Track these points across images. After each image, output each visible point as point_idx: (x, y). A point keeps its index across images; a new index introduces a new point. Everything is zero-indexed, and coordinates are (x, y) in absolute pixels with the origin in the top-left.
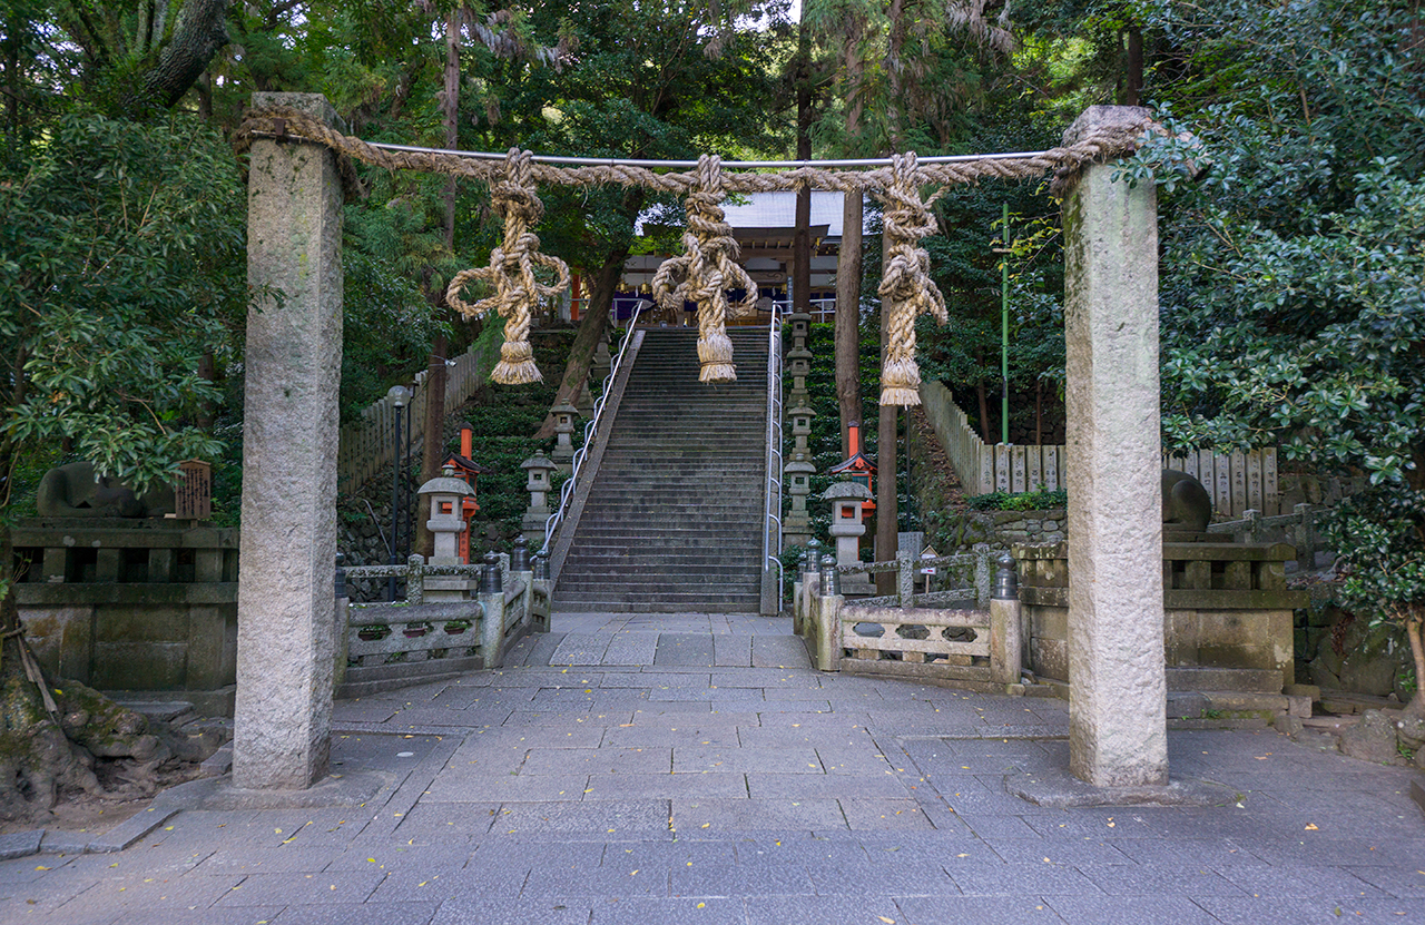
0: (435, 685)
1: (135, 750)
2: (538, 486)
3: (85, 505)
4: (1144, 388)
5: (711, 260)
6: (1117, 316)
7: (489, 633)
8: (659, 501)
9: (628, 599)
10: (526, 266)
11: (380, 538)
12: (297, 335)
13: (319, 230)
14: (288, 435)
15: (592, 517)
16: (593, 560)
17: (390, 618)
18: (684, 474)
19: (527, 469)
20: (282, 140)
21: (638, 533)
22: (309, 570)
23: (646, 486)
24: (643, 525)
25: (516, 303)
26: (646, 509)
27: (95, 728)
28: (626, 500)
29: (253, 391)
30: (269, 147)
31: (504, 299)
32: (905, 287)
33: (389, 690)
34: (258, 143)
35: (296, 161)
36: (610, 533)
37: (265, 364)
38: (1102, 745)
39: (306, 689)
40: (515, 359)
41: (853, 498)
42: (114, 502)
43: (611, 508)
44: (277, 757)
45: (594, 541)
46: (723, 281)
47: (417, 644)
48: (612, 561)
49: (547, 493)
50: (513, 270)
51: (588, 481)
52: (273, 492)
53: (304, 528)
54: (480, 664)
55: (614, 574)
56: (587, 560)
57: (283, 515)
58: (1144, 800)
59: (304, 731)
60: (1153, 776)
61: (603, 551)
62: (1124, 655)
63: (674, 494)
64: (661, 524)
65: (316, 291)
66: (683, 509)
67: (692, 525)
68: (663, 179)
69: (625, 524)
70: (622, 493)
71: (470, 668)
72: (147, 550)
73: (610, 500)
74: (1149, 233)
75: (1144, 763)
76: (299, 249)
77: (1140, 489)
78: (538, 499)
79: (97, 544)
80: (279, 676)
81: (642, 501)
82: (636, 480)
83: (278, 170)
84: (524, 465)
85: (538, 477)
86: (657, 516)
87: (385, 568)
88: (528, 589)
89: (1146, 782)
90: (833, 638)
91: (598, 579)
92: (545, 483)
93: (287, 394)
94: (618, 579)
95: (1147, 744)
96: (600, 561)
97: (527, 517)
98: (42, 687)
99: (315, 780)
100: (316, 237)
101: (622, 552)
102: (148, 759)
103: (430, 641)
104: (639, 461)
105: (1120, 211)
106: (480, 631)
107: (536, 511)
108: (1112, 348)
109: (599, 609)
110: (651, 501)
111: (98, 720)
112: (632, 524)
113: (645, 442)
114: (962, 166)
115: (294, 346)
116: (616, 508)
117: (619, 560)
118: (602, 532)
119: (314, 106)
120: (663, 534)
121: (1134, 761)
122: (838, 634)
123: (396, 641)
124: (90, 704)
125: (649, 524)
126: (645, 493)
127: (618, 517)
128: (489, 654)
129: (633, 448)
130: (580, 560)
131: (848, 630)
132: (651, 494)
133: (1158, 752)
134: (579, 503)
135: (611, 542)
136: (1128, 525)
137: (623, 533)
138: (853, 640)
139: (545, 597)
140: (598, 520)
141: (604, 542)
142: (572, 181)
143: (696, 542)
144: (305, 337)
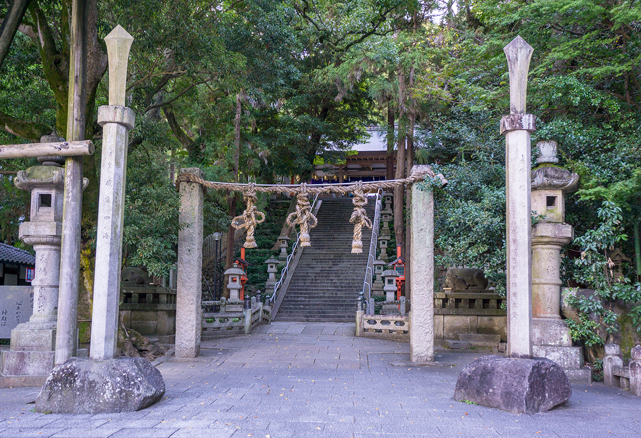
0: (229, 338)
1: (148, 349)
2: (272, 270)
3: (127, 280)
4: (428, 247)
5: (303, 212)
6: (421, 226)
7: (247, 322)
8: (322, 276)
9: (307, 316)
10: (253, 215)
11: (209, 291)
12: (192, 235)
13: (198, 206)
14: (189, 262)
15: (294, 283)
16: (293, 301)
17: (215, 316)
18: (334, 265)
19: (267, 264)
20: (188, 182)
21: (313, 290)
22: (195, 299)
23: (318, 270)
24: (315, 286)
25: (250, 225)
26: (317, 280)
27: (138, 342)
28: (309, 276)
29: (180, 250)
30: (185, 183)
31: (247, 225)
32: (358, 219)
33: (215, 339)
34: (182, 182)
35: (192, 187)
36: (301, 290)
37: (183, 243)
38: (414, 350)
39: (194, 331)
40: (250, 241)
41: (392, 276)
42: (135, 279)
43: (302, 279)
44: (187, 349)
45: (294, 293)
46: (307, 218)
47: (223, 325)
48: (301, 301)
49: (275, 273)
50: (249, 216)
51: (293, 268)
52: (186, 278)
53: (193, 288)
54: (243, 333)
55: (302, 306)
56: (291, 301)
57: (188, 284)
58: (425, 365)
59: (194, 342)
60: (429, 359)
61: (298, 297)
62: (421, 324)
63: (329, 274)
64: (322, 286)
65: (197, 222)
66: (332, 280)
67: (335, 287)
68: (291, 190)
69: (308, 286)
70: (307, 273)
71: (240, 334)
72: (145, 294)
73: (302, 276)
74: (430, 202)
75: (426, 355)
76: (192, 211)
77: (426, 277)
78: (272, 276)
79: (132, 292)
80: (187, 327)
81: (315, 276)
82: (313, 268)
83: (187, 190)
84: (266, 262)
85: (272, 267)
86: (321, 283)
87: (212, 302)
88: (261, 309)
89: (427, 361)
90: (360, 325)
91: (295, 309)
92: (275, 269)
93: (189, 251)
94: (303, 309)
95: (427, 350)
96: (296, 301)
97: (267, 283)
98: (125, 330)
99: (196, 356)
100: (197, 208)
101: (306, 297)
102: (151, 351)
103: (228, 324)
104: (315, 259)
105: (422, 196)
106: (244, 322)
107: (271, 281)
108: (419, 236)
109: (295, 320)
110: (319, 276)
111: (139, 340)
112: (310, 286)
113: (318, 251)
114: (375, 185)
115: (191, 237)
116: (304, 280)
117: (304, 301)
118: (298, 290)
119: (196, 172)
120: (323, 290)
121: (423, 355)
122: (362, 324)
123: (217, 324)
124: (136, 335)
125: (318, 286)
126: (317, 273)
127: (305, 283)
128: (247, 329)
129: (313, 254)
130: (288, 301)
131: (365, 322)
132: (319, 273)
133: (431, 352)
134: (289, 277)
135: (301, 294)
136: (422, 287)
137: (306, 290)
138: (367, 326)
139: (269, 313)
140: (296, 284)
141: (298, 293)
142: (265, 191)
143: (336, 294)
144: (194, 235)
